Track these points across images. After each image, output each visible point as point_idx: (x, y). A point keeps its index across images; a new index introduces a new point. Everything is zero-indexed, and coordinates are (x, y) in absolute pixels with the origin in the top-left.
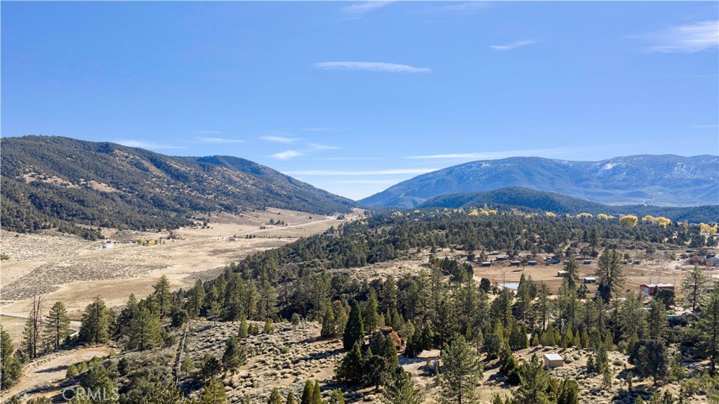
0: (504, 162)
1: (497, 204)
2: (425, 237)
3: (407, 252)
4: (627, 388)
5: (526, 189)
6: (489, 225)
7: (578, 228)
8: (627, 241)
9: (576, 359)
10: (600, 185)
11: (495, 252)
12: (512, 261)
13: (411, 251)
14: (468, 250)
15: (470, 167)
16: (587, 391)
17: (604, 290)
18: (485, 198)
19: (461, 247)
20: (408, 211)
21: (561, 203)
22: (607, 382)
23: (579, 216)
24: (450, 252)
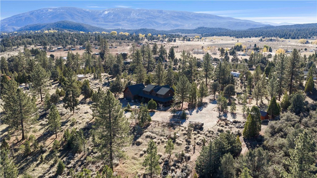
0: (59, 9)
1: (57, 28)
2: (21, 42)
3: (11, 48)
4: (107, 82)
5: (71, 21)
6: (53, 35)
7: (93, 36)
8: (112, 40)
9: (90, 76)
10: (103, 20)
11: (57, 46)
12: (65, 49)
13: (13, 47)
14: (44, 45)
15: (42, 11)
16: (93, 84)
17: (102, 55)
18: (51, 26)
19: (40, 44)
20: (11, 33)
21: (87, 28)
22: (100, 81)
23: (94, 33)
24: (35, 47)
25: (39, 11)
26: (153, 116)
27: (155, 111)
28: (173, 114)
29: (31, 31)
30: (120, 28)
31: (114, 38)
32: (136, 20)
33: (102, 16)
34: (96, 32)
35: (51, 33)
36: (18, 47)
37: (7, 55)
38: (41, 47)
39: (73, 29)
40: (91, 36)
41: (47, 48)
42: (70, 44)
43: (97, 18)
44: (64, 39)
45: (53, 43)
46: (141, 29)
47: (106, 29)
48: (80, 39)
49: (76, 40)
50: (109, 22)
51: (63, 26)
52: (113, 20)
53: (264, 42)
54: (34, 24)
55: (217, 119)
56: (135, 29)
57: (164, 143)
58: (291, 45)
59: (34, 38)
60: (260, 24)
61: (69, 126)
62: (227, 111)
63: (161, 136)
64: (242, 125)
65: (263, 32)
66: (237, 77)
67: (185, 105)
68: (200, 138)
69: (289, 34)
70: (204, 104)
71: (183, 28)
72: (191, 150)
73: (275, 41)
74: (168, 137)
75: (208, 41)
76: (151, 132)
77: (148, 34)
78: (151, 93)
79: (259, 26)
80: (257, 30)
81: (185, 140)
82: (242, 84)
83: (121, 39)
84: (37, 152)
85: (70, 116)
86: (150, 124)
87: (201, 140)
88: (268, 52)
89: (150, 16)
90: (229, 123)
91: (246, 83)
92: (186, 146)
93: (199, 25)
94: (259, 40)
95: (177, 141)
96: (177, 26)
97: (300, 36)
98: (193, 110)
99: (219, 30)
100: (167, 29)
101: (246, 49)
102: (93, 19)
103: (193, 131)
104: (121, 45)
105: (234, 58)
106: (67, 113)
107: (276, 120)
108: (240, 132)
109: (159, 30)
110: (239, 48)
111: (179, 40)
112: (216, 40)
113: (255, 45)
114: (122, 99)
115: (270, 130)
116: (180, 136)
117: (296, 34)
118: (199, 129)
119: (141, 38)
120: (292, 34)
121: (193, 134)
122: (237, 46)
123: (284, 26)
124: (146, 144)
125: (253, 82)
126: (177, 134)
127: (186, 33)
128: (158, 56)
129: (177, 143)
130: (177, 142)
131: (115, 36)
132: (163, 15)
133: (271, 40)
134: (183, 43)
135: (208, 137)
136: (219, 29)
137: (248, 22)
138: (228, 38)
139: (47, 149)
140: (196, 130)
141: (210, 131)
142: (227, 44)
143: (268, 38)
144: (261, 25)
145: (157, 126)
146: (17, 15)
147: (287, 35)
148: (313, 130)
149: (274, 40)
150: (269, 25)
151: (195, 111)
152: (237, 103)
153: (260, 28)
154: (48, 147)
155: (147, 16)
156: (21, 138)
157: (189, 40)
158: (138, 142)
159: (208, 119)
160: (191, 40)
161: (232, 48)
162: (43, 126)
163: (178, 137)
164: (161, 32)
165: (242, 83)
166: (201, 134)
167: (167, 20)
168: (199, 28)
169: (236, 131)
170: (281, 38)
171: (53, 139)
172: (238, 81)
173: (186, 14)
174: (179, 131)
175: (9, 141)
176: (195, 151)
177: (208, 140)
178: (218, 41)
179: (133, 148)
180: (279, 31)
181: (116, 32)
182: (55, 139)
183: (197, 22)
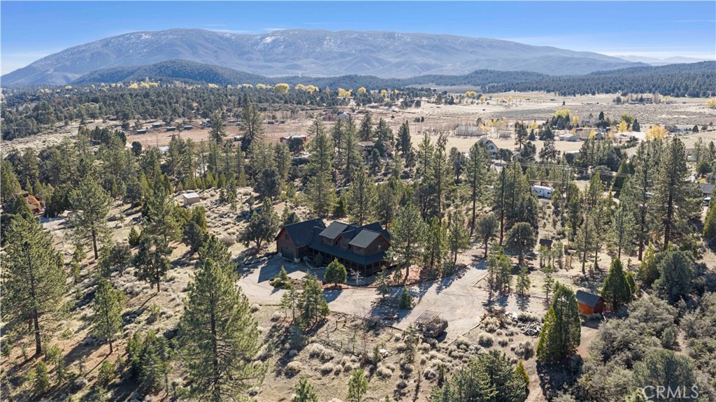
0: (166, 34)
1: (160, 78)
2: (75, 110)
3: (52, 126)
4: (248, 209)
5: (189, 61)
6: (147, 95)
7: (235, 95)
8: (276, 105)
9: (212, 196)
10: (261, 58)
11: (152, 120)
12: (168, 128)
13: (58, 124)
14: (123, 119)
15: (129, 39)
16: (216, 215)
17: (246, 143)
18: (147, 72)
19: (115, 117)
20: (58, 88)
21: (224, 76)
22: (233, 207)
23: (239, 86)
24: (104, 122)
25: (121, 39)
26: (336, 300)
27: (343, 286)
28: (381, 296)
29: (103, 84)
30: (299, 73)
31: (281, 99)
32: (335, 55)
33: (260, 47)
34: (244, 85)
35: (144, 88)
36: (66, 124)
37: (41, 143)
38: (117, 123)
39: (194, 78)
40: (231, 95)
41: (131, 126)
42: (181, 114)
43: (249, 52)
44: (170, 104)
45: (144, 113)
46: (346, 77)
47: (268, 77)
48: (204, 104)
49: (197, 104)
50: (276, 61)
51: (174, 72)
52: (283, 57)
53: (624, 106)
54: (111, 66)
55: (483, 311)
56: (332, 76)
57: (350, 372)
58: (688, 112)
59: (105, 103)
60: (619, 61)
61: (144, 322)
62: (509, 289)
63: (347, 353)
64: (538, 329)
65: (625, 82)
66: (546, 198)
67: (414, 272)
68: (434, 361)
69: (684, 85)
70: (459, 269)
71: (440, 74)
72: (409, 391)
73: (652, 103)
74: (361, 356)
75: (495, 103)
76: (325, 341)
77: (360, 89)
78: (337, 242)
79: (615, 66)
80: (610, 76)
81: (398, 366)
82: (557, 216)
83: (297, 101)
84: (64, 387)
85: (150, 297)
86: (326, 322)
87: (436, 368)
88: (630, 131)
89: (367, 47)
90: (509, 320)
91: (565, 215)
92: (399, 381)
93: (476, 66)
94: (614, 101)
95: (381, 367)
96: (428, 67)
97: (711, 90)
98: (431, 285)
99: (523, 77)
100: (404, 75)
101: (580, 123)
102: (239, 55)
103: (421, 341)
104: (295, 116)
105: (547, 149)
106: (145, 291)
107: (620, 317)
108: (530, 348)
109: (386, 78)
110: (562, 122)
111: (428, 102)
112: (515, 100)
113: (602, 115)
114: (273, 254)
115: (601, 344)
116: (389, 355)
117: (700, 86)
118: (436, 338)
119: (342, 98)
120: (692, 85)
121: (419, 349)
122: (559, 117)
123: (675, 65)
124: (307, 373)
125: (582, 212)
126: (382, 351)
127: (447, 85)
128: (373, 144)
129: (380, 374)
130: (379, 372)
131: (284, 95)
132: (397, 44)
133: (641, 100)
134: (437, 111)
135: (455, 357)
136: (523, 74)
137: (590, 57)
138: (543, 96)
139: (86, 381)
140: (429, 340)
141: (461, 344)
142: (537, 110)
143: (635, 96)
144: (620, 64)
145: (339, 326)
146: (74, 48)
147: (679, 89)
148: (705, 344)
149: (648, 99)
150: (640, 63)
151: (435, 286)
152: (538, 267)
153: (619, 71)
154: (90, 375)
155: (359, 47)
156: (35, 352)
157: (451, 103)
158: (290, 369)
159: (462, 309)
160: (455, 101)
161: (547, 122)
162: (87, 323)
163: (384, 357)
164: (389, 83)
165: (556, 213)
166: (438, 351)
167: (404, 54)
168: (476, 72)
169: (521, 344)
170: (665, 95)
171: (103, 356)
172: (549, 208)
173: (448, 41)
174: (389, 341)
175: (7, 358)
176: (419, 395)
177: (453, 366)
178: (518, 103)
179: (278, 385)
180: (662, 78)
181: (286, 85)
182: (107, 356)
183: (473, 57)
